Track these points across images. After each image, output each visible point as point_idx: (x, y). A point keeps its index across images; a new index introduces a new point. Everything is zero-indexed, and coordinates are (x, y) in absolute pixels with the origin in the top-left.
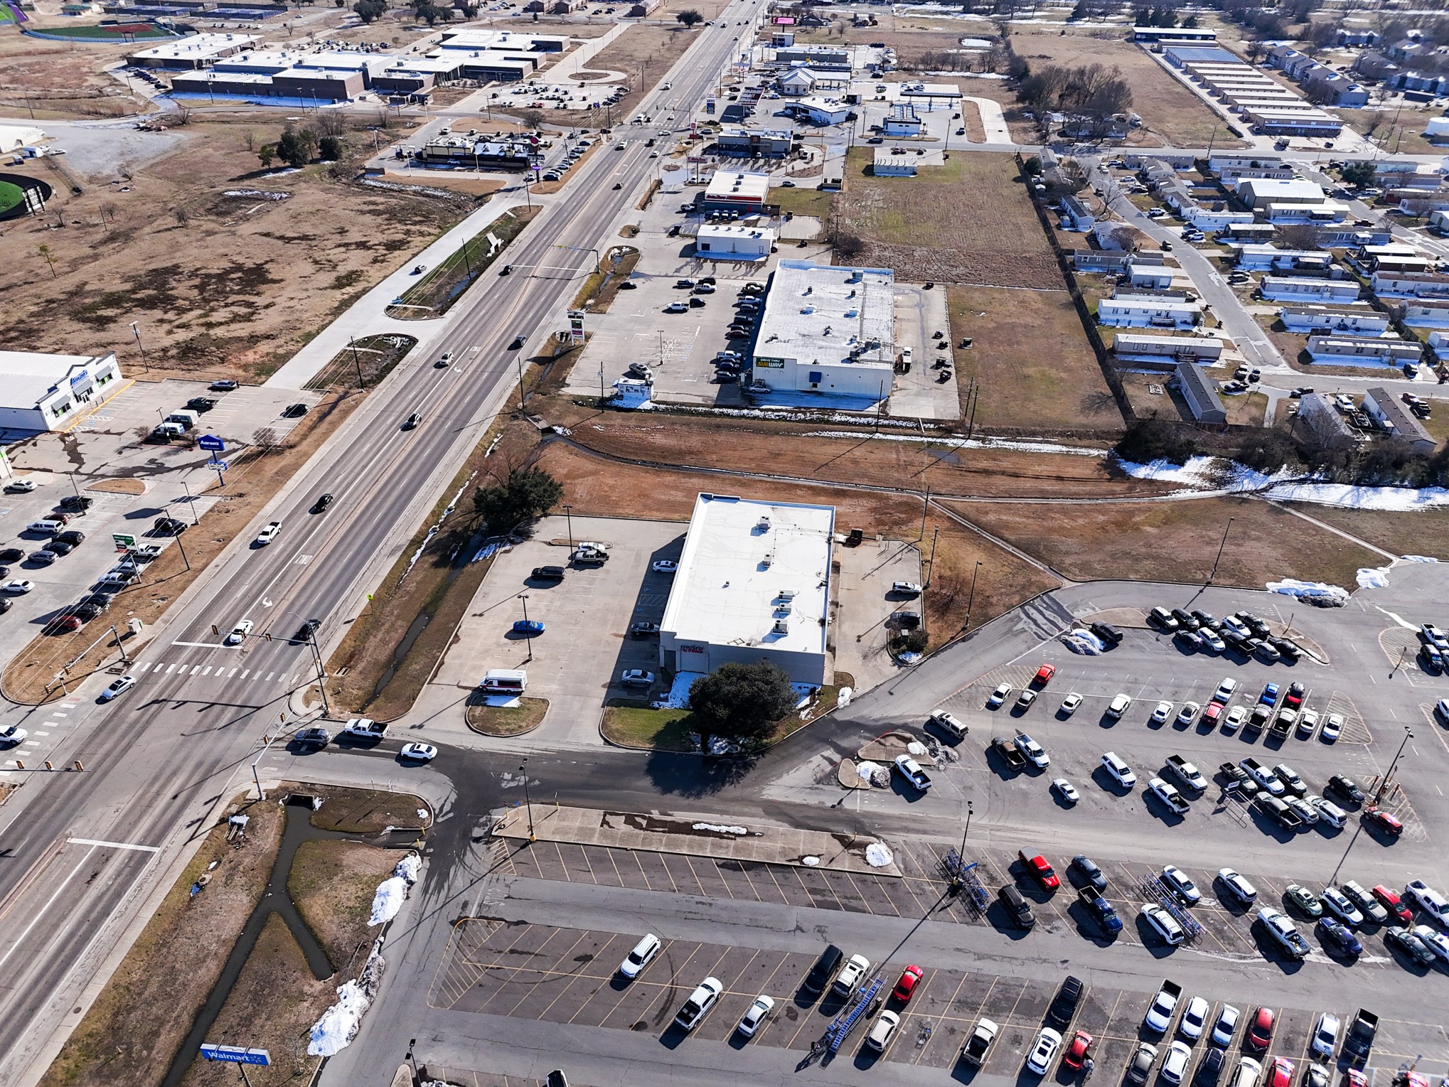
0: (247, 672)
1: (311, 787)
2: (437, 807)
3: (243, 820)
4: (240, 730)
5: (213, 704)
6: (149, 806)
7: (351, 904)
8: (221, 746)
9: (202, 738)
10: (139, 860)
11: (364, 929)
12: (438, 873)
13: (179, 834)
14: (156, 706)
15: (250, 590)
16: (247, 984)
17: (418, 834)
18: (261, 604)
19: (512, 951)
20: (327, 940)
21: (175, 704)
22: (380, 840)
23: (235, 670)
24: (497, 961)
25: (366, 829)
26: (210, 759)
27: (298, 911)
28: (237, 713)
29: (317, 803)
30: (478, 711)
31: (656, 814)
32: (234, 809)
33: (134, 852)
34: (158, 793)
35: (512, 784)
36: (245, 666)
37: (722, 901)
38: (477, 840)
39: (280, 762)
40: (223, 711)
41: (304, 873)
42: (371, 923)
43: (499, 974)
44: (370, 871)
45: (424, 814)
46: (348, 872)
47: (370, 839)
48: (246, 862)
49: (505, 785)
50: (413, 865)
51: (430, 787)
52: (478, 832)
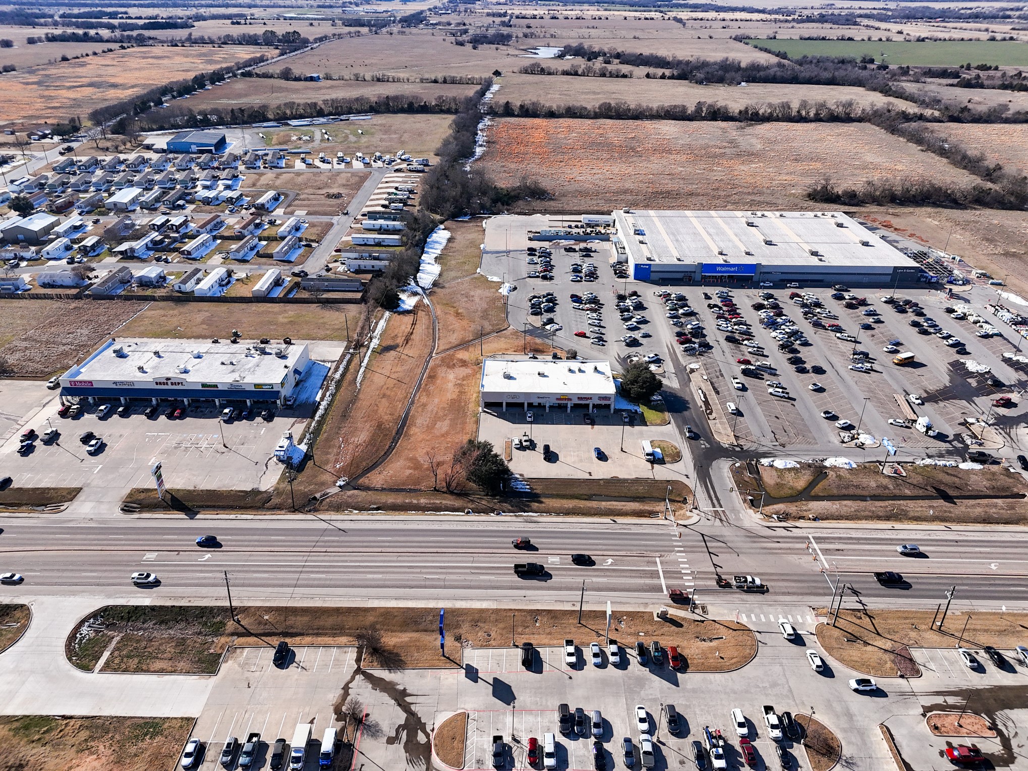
0: (676, 549)
1: (745, 501)
3: (775, 516)
4: (722, 536)
5: (710, 553)
6: (790, 549)
8: (736, 539)
10: (818, 540)
11: (802, 467)
12: (765, 455)
13: (796, 532)
16: (844, 492)
17: (749, 465)
20: (811, 478)
21: (718, 569)
23: (678, 554)
25: (754, 481)
26: (748, 539)
27: (805, 489)
28: (710, 541)
29: (750, 498)
31: (704, 408)
33: (817, 543)
34: (780, 549)
38: (742, 449)
39: (735, 514)
40: (712, 547)
41: (786, 492)
42: (798, 466)
44: (774, 473)
45: (737, 465)
46: (779, 480)
47: (759, 480)
48: (795, 508)
49: (708, 446)
50: (765, 461)
51: (721, 466)
52: (738, 449)
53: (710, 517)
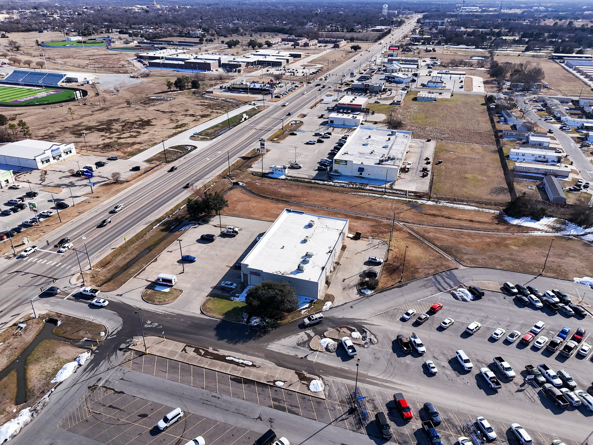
0: (60, 264)
1: (59, 315)
2: (110, 332)
3: (23, 326)
5: (39, 275)
7: (49, 371)
9: (26, 289)
11: (48, 384)
12: (94, 363)
14: (16, 273)
15: (80, 232)
17: (94, 342)
18: (81, 238)
19: (110, 406)
20: (30, 386)
21: (23, 273)
22: (79, 343)
23: (55, 263)
24: (101, 410)
25: (75, 338)
26: (24, 298)
27: (25, 371)
28: (47, 280)
29: (59, 323)
30: (149, 291)
31: (211, 350)
32: (21, 321)
35: (149, 326)
36: (60, 262)
37: (225, 397)
38: (121, 350)
39: (52, 303)
40: (41, 278)
41: (37, 353)
42: (53, 382)
43: (98, 417)
44: (65, 357)
45: (103, 334)
46: (56, 356)
47: (74, 342)
48: (15, 344)
49: (146, 326)
50: (85, 357)
51: (112, 322)
52: (123, 346)
53: (66, 289)
